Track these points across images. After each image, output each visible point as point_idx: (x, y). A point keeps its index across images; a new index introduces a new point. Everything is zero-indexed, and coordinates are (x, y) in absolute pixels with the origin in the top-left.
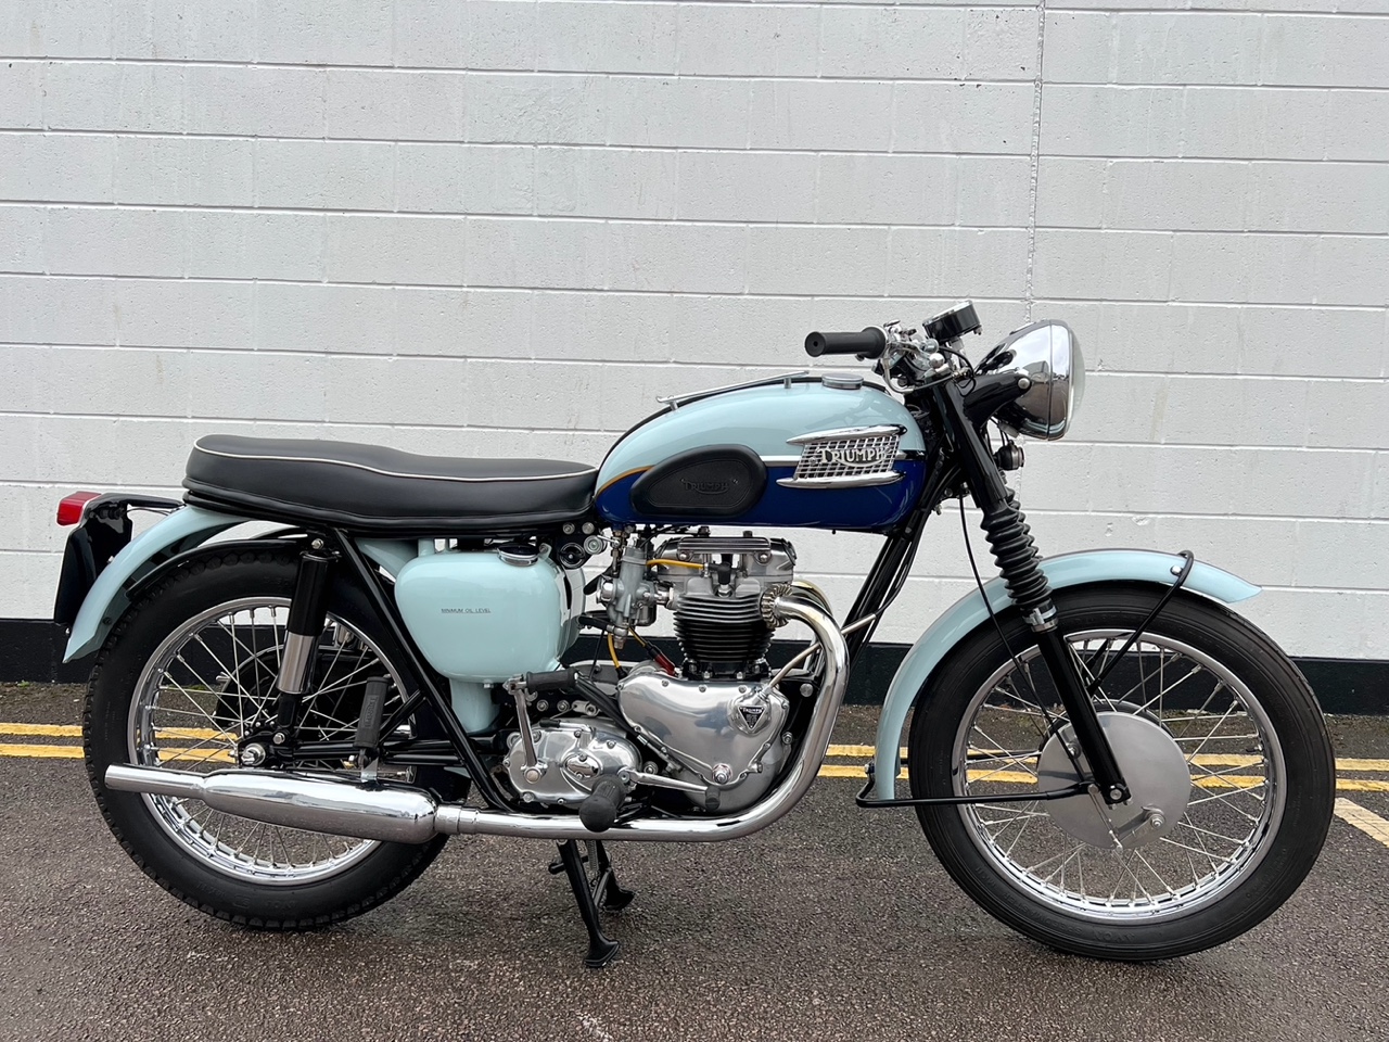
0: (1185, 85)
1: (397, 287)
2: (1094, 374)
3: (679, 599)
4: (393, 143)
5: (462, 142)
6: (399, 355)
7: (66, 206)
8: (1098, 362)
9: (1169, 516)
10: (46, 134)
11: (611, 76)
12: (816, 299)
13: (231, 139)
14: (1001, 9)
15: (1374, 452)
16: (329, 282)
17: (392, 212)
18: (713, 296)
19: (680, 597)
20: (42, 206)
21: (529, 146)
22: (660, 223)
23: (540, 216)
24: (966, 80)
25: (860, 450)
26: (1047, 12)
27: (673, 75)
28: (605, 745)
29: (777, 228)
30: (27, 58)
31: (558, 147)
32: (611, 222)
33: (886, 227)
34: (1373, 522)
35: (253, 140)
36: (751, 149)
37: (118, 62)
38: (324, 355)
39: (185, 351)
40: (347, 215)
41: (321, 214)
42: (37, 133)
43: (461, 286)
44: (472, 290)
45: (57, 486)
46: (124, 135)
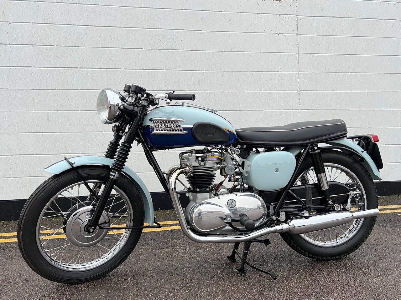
0: (332, 36)
2: (316, 110)
4: (121, 49)
5: (142, 49)
7: (15, 68)
10: (8, 45)
11: (185, 31)
12: (244, 92)
13: (70, 47)
14: (287, 15)
15: (383, 128)
17: (122, 69)
18: (216, 92)
20: (7, 68)
21: (162, 50)
22: (200, 72)
23: (166, 70)
24: (279, 33)
26: (298, 16)
27: (202, 31)
29: (233, 73)
31: (171, 50)
32: (187, 71)
33: (261, 72)
34: (385, 146)
35: (78, 48)
36: (224, 51)
37: (33, 24)
39: (56, 112)
40: (108, 70)
41: (100, 70)
42: (5, 45)
45: (13, 156)
46: (35, 46)
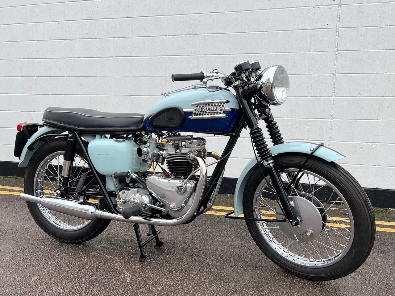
0: (390, 2)
1: (149, 77)
2: (357, 97)
3: (166, 154)
4: (149, 37)
5: (166, 36)
6: (149, 96)
7: (70, 59)
8: (358, 93)
9: (383, 144)
10: (66, 40)
11: (207, 14)
13: (109, 39)
16: (132, 76)
17: (148, 56)
19: (167, 153)
20: (65, 59)
21: (184, 36)
22: (220, 55)
23: (187, 55)
24: (315, 6)
25: (211, 107)
27: (225, 12)
28: (141, 196)
29: (254, 55)
30: (62, 21)
31: (192, 35)
32: (206, 56)
33: (288, 53)
35: (114, 39)
36: (247, 32)
37: (83, 21)
38: (130, 96)
39: (97, 96)
40: (137, 57)
41: (130, 58)
43: (165, 76)
44: (168, 77)
46: (84, 40)
